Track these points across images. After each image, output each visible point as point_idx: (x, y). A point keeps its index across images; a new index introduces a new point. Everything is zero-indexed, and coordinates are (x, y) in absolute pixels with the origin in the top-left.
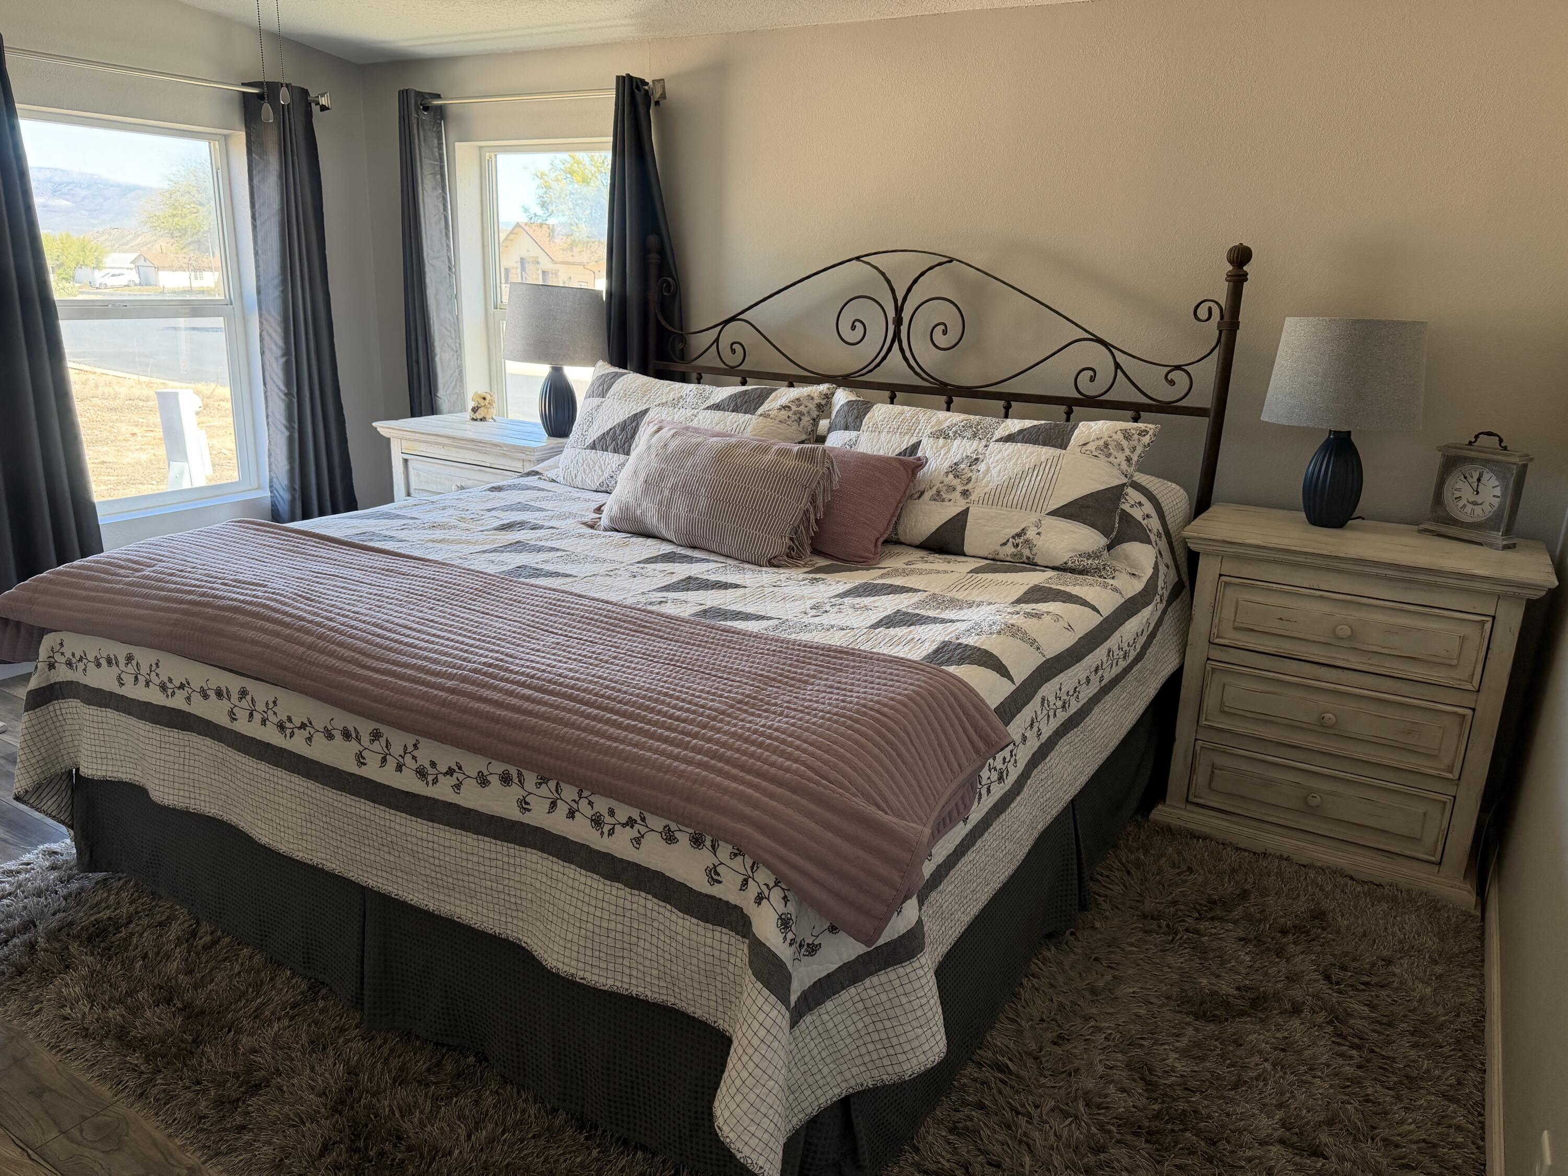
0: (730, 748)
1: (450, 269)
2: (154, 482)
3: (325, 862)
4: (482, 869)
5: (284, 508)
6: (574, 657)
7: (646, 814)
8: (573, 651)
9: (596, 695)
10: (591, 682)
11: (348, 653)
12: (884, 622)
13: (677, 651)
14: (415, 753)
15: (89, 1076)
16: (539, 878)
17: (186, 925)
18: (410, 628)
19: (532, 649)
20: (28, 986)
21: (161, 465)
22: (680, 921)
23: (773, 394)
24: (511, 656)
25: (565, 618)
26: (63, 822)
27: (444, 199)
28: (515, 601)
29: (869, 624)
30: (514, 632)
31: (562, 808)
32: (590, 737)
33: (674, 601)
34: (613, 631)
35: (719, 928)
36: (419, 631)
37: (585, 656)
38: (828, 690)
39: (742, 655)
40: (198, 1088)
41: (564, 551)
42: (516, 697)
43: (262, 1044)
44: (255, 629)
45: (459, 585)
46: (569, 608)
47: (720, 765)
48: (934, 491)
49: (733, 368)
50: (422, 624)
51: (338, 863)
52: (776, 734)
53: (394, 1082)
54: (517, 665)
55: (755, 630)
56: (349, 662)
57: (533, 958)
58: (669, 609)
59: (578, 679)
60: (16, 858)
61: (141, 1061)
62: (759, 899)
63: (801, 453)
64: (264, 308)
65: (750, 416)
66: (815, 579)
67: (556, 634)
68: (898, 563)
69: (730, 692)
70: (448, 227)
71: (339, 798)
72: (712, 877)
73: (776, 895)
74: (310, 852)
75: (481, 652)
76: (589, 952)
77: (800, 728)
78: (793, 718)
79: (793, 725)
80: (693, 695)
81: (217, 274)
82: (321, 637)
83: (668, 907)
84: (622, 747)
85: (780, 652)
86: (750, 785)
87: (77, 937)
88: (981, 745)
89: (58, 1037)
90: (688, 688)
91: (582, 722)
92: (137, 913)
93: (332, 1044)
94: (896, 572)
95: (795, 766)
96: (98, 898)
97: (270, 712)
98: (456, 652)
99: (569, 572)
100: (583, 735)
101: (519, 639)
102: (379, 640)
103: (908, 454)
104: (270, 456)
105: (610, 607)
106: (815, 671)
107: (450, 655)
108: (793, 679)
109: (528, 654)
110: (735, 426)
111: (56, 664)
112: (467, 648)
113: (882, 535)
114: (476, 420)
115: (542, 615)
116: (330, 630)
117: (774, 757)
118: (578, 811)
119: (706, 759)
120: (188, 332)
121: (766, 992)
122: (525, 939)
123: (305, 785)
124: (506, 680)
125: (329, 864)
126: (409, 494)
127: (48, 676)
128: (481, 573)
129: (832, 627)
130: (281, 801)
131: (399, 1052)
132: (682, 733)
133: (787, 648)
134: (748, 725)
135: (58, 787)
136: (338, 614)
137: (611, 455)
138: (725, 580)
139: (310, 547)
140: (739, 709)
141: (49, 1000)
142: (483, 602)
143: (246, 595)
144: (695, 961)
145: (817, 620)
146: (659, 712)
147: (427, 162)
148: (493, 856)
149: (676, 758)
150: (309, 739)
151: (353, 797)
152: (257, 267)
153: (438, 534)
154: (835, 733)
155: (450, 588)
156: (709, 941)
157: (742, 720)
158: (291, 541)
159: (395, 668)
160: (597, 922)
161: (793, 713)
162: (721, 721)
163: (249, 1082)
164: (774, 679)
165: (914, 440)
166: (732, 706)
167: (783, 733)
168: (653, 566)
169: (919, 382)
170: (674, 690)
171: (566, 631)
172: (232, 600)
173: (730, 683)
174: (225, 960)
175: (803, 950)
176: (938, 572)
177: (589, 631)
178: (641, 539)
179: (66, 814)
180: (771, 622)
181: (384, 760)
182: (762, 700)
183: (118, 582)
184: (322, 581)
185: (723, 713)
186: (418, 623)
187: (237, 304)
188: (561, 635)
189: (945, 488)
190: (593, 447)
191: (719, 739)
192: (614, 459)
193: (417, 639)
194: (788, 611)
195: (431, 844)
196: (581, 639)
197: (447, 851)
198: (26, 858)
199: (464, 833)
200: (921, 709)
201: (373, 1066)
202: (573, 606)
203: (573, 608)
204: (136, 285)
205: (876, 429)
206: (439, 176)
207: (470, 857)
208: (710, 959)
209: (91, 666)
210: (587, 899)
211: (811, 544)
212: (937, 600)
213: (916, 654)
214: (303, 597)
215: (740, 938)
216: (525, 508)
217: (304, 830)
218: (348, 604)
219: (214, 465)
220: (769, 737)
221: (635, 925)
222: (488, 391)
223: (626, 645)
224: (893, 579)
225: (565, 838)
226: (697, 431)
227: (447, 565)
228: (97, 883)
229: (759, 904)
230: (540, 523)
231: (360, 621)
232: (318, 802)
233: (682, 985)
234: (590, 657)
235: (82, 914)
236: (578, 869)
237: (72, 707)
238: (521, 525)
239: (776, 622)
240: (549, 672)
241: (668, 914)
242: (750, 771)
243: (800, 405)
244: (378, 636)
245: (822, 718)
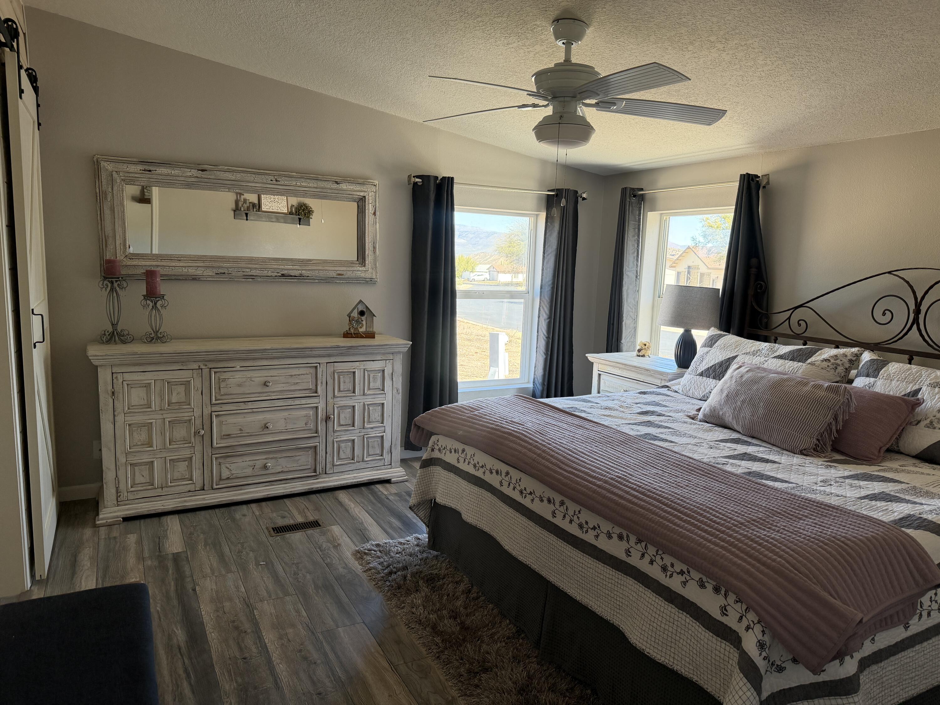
0: (742, 542)
1: (637, 277)
2: (482, 377)
3: (532, 564)
4: (604, 583)
5: (538, 393)
6: (664, 481)
7: (691, 569)
8: (665, 478)
9: (671, 501)
10: (670, 495)
11: (554, 461)
12: (869, 497)
13: (724, 489)
14: (579, 515)
15: (418, 642)
16: (632, 594)
17: (467, 586)
18: (584, 454)
19: (643, 474)
20: (401, 595)
21: (486, 369)
22: (703, 633)
23: (819, 352)
24: (631, 475)
25: (664, 462)
26: (425, 524)
27: (638, 241)
28: (639, 449)
29: (858, 496)
30: (635, 464)
31: (647, 558)
32: (665, 522)
33: (732, 464)
34: (690, 473)
35: (725, 642)
36: (588, 456)
37: (670, 482)
38: (813, 525)
39: (764, 497)
40: (461, 661)
41: (673, 429)
42: (630, 495)
43: (492, 651)
44: (516, 443)
45: (612, 438)
46: (667, 457)
47: (733, 550)
48: (928, 421)
49: (798, 335)
50: (591, 453)
51: (537, 565)
52: (771, 540)
53: (549, 689)
54: (633, 480)
55: (779, 487)
56: (555, 465)
57: (624, 635)
58: (728, 468)
59: (663, 492)
60: (404, 538)
61: (440, 641)
62: (748, 628)
63: (829, 388)
64: (542, 295)
65: (802, 364)
66: (830, 466)
67: (658, 469)
68: (895, 465)
69: (749, 514)
70: (638, 255)
71: (542, 532)
72: (723, 611)
73: (758, 629)
74: (526, 557)
75: (617, 470)
76: (653, 639)
77: (788, 540)
78: (785, 534)
79: (784, 538)
80: (726, 512)
81: (525, 275)
82: (544, 451)
83: (698, 624)
84: (680, 530)
85: (789, 500)
86: (749, 563)
87: (423, 578)
88: (921, 581)
89: (409, 621)
90: (725, 508)
91: (661, 514)
92: (448, 575)
93: (523, 661)
94: (891, 470)
95: (779, 559)
96: (433, 563)
97: (517, 484)
98: (604, 468)
99: (673, 440)
100: (661, 520)
101: (637, 468)
102: (569, 457)
103: (910, 396)
104: (535, 367)
105: (691, 460)
106: (808, 513)
107: (601, 469)
108: (792, 515)
109: (640, 475)
110: (791, 369)
111: (435, 450)
112: (610, 467)
113: (885, 445)
114: (639, 356)
115: (652, 459)
116: (548, 449)
117: (767, 552)
118: (655, 561)
119: (726, 545)
120: (508, 304)
121: (745, 680)
122: (622, 626)
123: (528, 523)
124: (626, 486)
125: (533, 566)
126: (599, 392)
127: (431, 454)
128: (625, 433)
129: (831, 494)
130: (516, 529)
131: (554, 676)
132: (715, 529)
133: (794, 499)
134: (755, 533)
135: (426, 506)
136: (553, 442)
137: (711, 380)
138: (768, 458)
139: (547, 411)
140: (752, 524)
141: (408, 603)
142: (623, 448)
143: (515, 428)
144: (709, 657)
145: (822, 488)
146: (704, 517)
147: (632, 223)
148: (611, 577)
149: (710, 541)
150: (533, 500)
151: (548, 533)
152: (542, 275)
153: (607, 412)
154: (810, 548)
155: (607, 438)
156: (718, 648)
157: (753, 530)
158: (538, 407)
159: (574, 471)
160: (659, 624)
161: (785, 532)
162: (740, 528)
163: (483, 666)
164: (779, 513)
165: (916, 387)
166: (748, 522)
167: (776, 541)
168: (724, 444)
169: (930, 350)
170: (716, 507)
171: (663, 468)
172: (509, 429)
173: (751, 510)
174: (481, 607)
175: (773, 668)
176: (923, 473)
177: (676, 471)
178: (721, 429)
179: (427, 520)
180: (790, 485)
181: (564, 516)
182: (768, 522)
183: (464, 416)
184: (549, 426)
185: (742, 524)
186: (589, 452)
187: (531, 293)
188: (660, 470)
189: (936, 420)
190: (701, 374)
191: (736, 536)
192: (711, 382)
193: (587, 459)
194: (806, 481)
195: (581, 564)
196: (670, 474)
197: (589, 569)
198: (408, 538)
199: (598, 562)
200: (875, 547)
201: (541, 678)
202: (670, 456)
203: (670, 458)
204: (488, 280)
205: (889, 378)
206: (637, 230)
207: (599, 575)
208: (718, 658)
209: (448, 452)
210: (655, 610)
211: (832, 445)
212: (915, 491)
213: (887, 518)
214: (539, 432)
215: (736, 650)
216: (658, 404)
217: (525, 546)
218: (558, 438)
219: (509, 371)
220: (767, 541)
221: (679, 630)
222: (649, 341)
223: (695, 481)
224: (886, 473)
225: (647, 574)
226: (765, 370)
227: (608, 427)
228: (434, 556)
229: (747, 631)
230: (663, 413)
231: (562, 447)
232: (533, 533)
233: (702, 670)
234: (673, 483)
235: (426, 569)
236: (652, 593)
237: (438, 470)
238: (652, 413)
239: (794, 485)
240: (649, 486)
241: (697, 627)
242: (751, 556)
243: (837, 359)
244: (569, 455)
245: (804, 538)
